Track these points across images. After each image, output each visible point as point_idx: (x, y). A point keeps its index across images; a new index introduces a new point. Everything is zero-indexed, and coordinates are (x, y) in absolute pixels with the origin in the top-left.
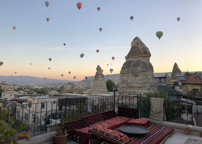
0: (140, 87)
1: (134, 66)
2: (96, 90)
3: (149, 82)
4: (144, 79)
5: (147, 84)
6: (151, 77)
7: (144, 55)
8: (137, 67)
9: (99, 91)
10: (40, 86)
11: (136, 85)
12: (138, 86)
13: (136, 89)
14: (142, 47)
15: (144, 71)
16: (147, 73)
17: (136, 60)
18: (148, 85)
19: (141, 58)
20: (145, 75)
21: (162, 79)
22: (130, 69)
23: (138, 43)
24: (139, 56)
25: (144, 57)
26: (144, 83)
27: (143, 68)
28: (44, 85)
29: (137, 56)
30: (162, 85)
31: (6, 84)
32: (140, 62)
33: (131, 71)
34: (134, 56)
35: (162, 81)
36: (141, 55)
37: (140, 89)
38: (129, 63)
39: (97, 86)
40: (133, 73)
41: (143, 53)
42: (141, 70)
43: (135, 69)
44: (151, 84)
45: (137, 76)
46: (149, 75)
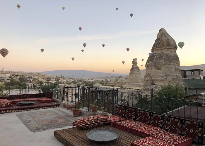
0: (162, 80)
1: (157, 58)
2: (132, 83)
3: (171, 75)
4: (166, 72)
5: (169, 77)
6: (174, 69)
7: (168, 47)
8: (159, 60)
9: (134, 84)
10: (92, 80)
11: (158, 79)
12: (159, 79)
13: (158, 82)
14: (165, 39)
15: (166, 64)
16: (170, 66)
17: (159, 53)
18: (170, 79)
19: (165, 50)
20: (167, 67)
21: (195, 72)
22: (153, 63)
23: (162, 35)
24: (163, 48)
25: (167, 49)
26: (166, 76)
27: (166, 60)
28: (96, 78)
29: (161, 48)
30: (195, 78)
31: (64, 78)
32: (163, 55)
33: (153, 64)
34: (158, 49)
35: (195, 74)
36: (164, 47)
37: (161, 82)
38: (153, 56)
39: (132, 80)
40: (155, 66)
41: (166, 45)
42: (164, 63)
43: (158, 61)
44: (173, 77)
45: (159, 69)
46: (172, 68)
